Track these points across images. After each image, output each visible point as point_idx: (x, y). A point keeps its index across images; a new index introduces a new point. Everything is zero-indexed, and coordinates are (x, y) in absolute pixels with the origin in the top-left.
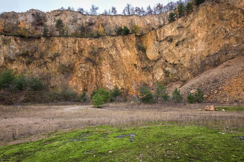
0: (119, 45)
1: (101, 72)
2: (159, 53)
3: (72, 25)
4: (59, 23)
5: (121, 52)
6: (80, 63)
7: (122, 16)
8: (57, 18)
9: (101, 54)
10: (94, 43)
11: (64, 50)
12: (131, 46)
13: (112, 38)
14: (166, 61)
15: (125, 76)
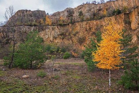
3: (88, 13)
4: (81, 14)
6: (89, 36)
8: (80, 10)
9: (101, 29)
10: (98, 23)
11: (81, 29)
12: (120, 22)
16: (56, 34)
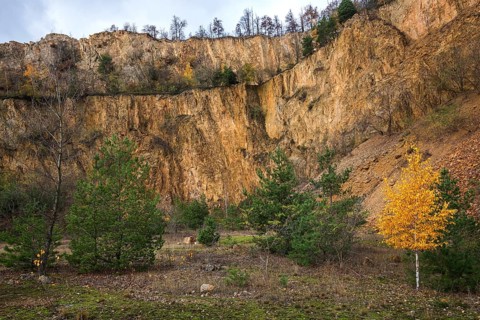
0: (214, 110)
1: (180, 168)
2: (285, 124)
4: (107, 64)
5: (219, 123)
6: (141, 151)
7: (234, 38)
8: (101, 52)
9: (180, 128)
10: (170, 106)
11: (110, 123)
13: (203, 94)
14: (293, 142)
15: (226, 174)
16: (10, 133)
